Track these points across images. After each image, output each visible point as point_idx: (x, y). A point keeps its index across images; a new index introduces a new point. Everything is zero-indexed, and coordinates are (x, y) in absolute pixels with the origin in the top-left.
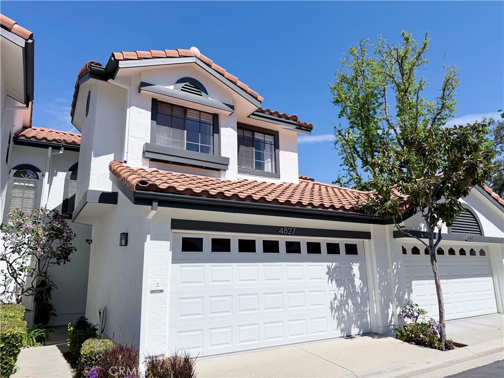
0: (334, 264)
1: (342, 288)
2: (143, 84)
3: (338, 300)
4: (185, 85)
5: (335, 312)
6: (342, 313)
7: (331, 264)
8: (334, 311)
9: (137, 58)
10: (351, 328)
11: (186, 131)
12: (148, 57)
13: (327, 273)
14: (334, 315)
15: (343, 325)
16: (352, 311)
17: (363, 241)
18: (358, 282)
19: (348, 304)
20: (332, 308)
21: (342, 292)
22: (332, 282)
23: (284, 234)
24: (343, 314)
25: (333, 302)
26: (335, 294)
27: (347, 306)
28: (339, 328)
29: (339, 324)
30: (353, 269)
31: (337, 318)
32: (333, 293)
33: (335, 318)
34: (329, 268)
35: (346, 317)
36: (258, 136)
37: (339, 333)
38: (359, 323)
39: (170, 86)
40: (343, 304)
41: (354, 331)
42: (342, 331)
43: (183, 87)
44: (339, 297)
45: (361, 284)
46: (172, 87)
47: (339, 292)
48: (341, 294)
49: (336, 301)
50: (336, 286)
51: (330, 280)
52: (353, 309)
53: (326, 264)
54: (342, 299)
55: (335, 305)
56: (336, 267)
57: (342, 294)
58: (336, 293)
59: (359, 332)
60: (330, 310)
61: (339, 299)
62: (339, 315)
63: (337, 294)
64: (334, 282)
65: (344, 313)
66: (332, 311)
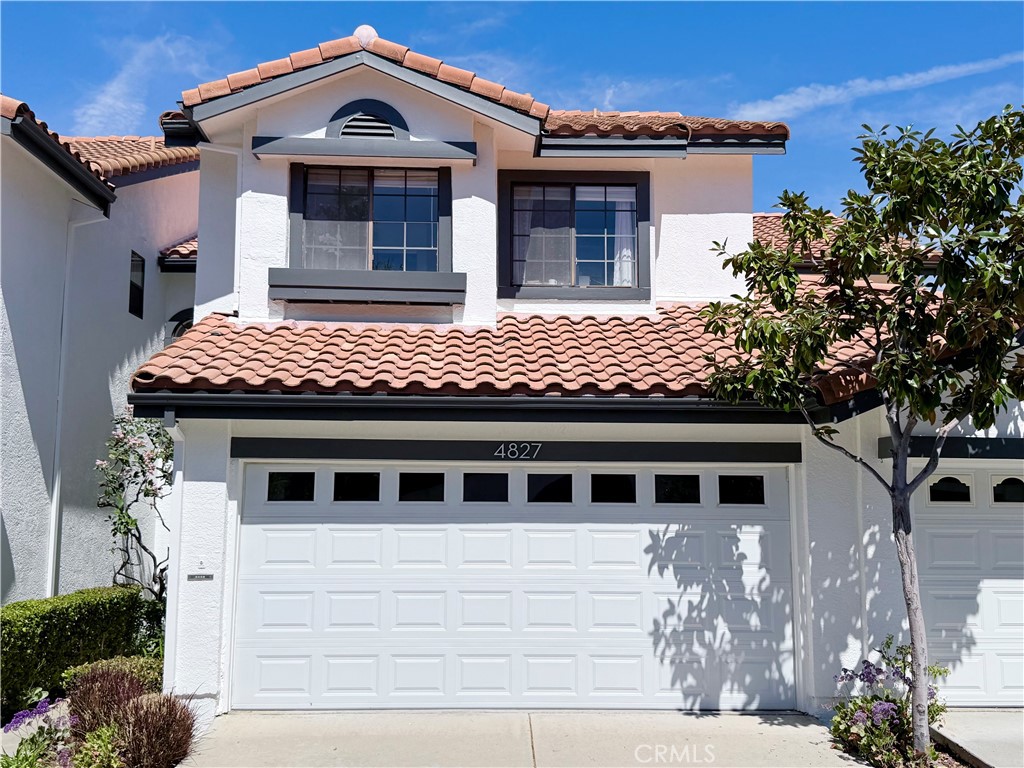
0: (674, 528)
1: (697, 589)
2: (258, 142)
3: (679, 618)
4: (354, 120)
5: (668, 645)
6: (689, 649)
7: (662, 527)
8: (662, 644)
9: (229, 91)
10: (721, 688)
11: (371, 223)
12: (253, 82)
13: (647, 551)
14: (663, 653)
15: (691, 680)
16: (728, 647)
17: (787, 468)
18: (753, 575)
19: (714, 630)
20: (656, 634)
21: (696, 600)
22: (661, 574)
23: (506, 459)
24: (692, 653)
25: (662, 622)
26: (669, 601)
27: (708, 635)
28: (678, 685)
29: (678, 676)
30: (739, 540)
31: (672, 662)
32: (664, 598)
33: (667, 661)
34: (654, 536)
35: (703, 661)
36: (587, 195)
37: (676, 698)
38: (748, 679)
39: (317, 132)
40: (696, 626)
41: (731, 697)
42: (686, 696)
43: (347, 127)
44: (683, 610)
45: (763, 579)
46: (320, 134)
47: (685, 599)
48: (690, 603)
49: (672, 621)
50: (676, 583)
51: (655, 568)
52: (731, 642)
53: (644, 528)
54: (695, 614)
55: (668, 631)
56: (679, 535)
57: (695, 603)
58: (675, 599)
59: (749, 702)
60: (651, 640)
61: (684, 615)
62: (678, 653)
63: (676, 603)
64: (669, 572)
65: (697, 648)
66: (656, 644)
